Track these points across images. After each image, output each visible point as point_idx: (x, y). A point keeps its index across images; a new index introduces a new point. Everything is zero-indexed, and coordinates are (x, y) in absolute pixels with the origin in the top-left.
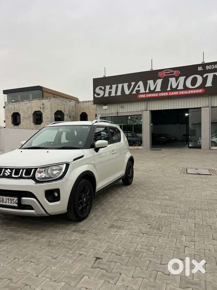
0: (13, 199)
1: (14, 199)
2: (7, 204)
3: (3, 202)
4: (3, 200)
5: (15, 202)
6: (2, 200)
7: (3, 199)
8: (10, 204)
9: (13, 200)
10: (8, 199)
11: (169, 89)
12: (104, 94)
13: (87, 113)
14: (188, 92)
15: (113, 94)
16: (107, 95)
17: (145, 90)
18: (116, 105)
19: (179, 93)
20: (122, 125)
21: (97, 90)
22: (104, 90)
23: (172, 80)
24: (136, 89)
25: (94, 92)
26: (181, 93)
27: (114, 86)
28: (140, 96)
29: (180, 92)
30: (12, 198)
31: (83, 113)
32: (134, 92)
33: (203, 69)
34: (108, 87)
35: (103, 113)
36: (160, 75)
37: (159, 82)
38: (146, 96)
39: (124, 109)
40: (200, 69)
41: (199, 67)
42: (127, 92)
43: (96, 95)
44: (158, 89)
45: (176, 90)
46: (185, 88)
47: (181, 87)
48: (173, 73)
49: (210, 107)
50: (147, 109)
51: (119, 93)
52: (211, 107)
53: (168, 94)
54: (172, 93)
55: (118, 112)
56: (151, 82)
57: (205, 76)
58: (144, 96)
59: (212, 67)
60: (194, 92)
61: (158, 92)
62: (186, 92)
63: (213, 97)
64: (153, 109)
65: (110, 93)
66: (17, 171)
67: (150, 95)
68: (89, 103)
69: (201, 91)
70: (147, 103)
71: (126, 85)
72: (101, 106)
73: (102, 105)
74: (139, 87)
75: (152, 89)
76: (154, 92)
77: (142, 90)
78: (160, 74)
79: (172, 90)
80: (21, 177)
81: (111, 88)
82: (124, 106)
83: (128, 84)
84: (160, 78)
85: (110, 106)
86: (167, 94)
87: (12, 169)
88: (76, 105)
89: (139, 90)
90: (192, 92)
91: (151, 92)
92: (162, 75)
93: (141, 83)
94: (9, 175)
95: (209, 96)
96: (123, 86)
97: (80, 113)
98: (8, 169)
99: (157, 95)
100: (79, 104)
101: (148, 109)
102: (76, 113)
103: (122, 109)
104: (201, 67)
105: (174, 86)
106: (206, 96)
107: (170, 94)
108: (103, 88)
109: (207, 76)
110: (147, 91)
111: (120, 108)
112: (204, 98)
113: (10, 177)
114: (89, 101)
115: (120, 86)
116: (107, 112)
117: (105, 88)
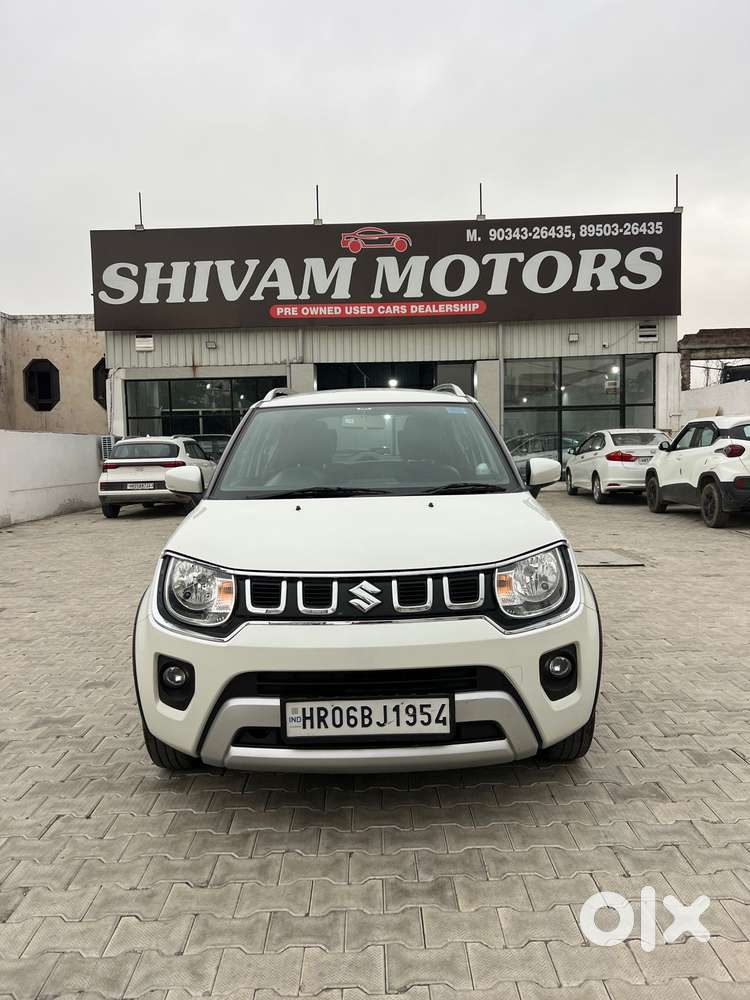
0: (422, 707)
1: (429, 706)
2: (391, 729)
3: (364, 725)
4: (369, 717)
5: (434, 718)
6: (363, 717)
7: (366, 712)
8: (404, 729)
9: (425, 710)
10: (396, 709)
11: (377, 294)
12: (140, 294)
13: (57, 361)
14: (437, 308)
15: (176, 296)
16: (150, 297)
17: (298, 290)
18: (188, 337)
19: (408, 309)
20: (200, 411)
21: (111, 276)
22: (140, 280)
23: (387, 265)
24: (264, 283)
25: (98, 285)
26: (418, 309)
27: (180, 268)
28: (279, 311)
29: (412, 307)
30: (417, 702)
31: (35, 363)
32: (258, 296)
33: (479, 239)
34: (154, 269)
35: (135, 364)
36: (346, 243)
37: (345, 266)
38: (299, 311)
39: (220, 352)
40: (472, 236)
41: (468, 231)
42: (231, 293)
43: (103, 296)
44: (342, 292)
45: (398, 298)
46: (429, 295)
47: (414, 290)
48: (389, 241)
49: (501, 360)
50: (303, 357)
51: (200, 295)
52: (505, 361)
53: (376, 310)
54: (389, 307)
55: (197, 363)
56: (315, 265)
57: (486, 260)
58: (292, 311)
59: (506, 234)
60: (457, 308)
61: (341, 302)
62: (430, 309)
63: (508, 328)
64: (323, 361)
65: (164, 291)
66: (412, 586)
67: (314, 311)
68: (64, 325)
69: (474, 307)
70: (303, 334)
71: (225, 267)
72: (126, 339)
73: (130, 334)
74: (274, 277)
75: (322, 288)
76: (326, 299)
77: (287, 292)
78: (347, 241)
79: (389, 298)
80: (439, 612)
81: (166, 272)
82: (220, 343)
83: (233, 262)
84: (347, 254)
85: (165, 338)
86: (369, 310)
87: (381, 582)
88: (7, 330)
89: (276, 291)
90: (449, 308)
91: (317, 299)
92: (355, 245)
93: (280, 265)
94: (378, 606)
95: (497, 325)
96: (214, 271)
97: (25, 363)
98: (360, 580)
99: (337, 311)
100: (20, 325)
101: (308, 358)
102: (8, 364)
103: (213, 353)
104: (475, 231)
105: (394, 286)
106: (489, 326)
107: (382, 310)
108: (134, 270)
109: (493, 262)
110: (305, 295)
111: (205, 351)
112: (483, 332)
113: (383, 613)
114: (62, 318)
115: (203, 268)
116: (153, 361)
117: (143, 272)
